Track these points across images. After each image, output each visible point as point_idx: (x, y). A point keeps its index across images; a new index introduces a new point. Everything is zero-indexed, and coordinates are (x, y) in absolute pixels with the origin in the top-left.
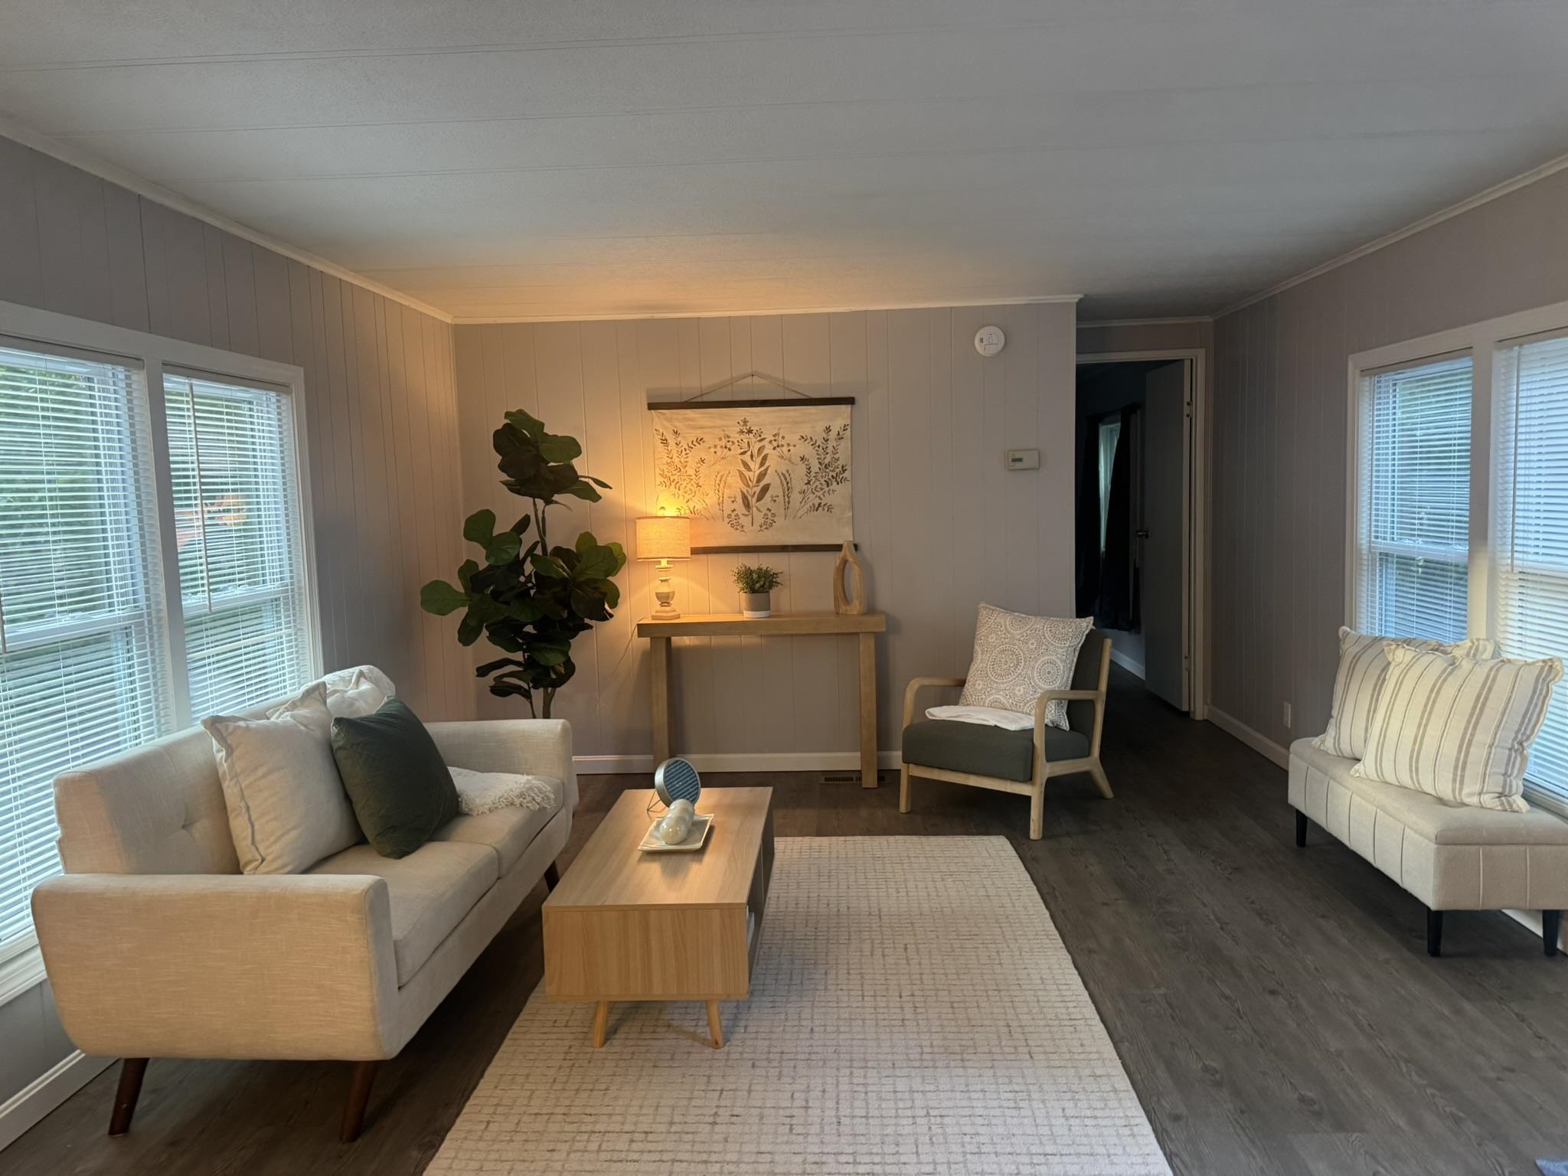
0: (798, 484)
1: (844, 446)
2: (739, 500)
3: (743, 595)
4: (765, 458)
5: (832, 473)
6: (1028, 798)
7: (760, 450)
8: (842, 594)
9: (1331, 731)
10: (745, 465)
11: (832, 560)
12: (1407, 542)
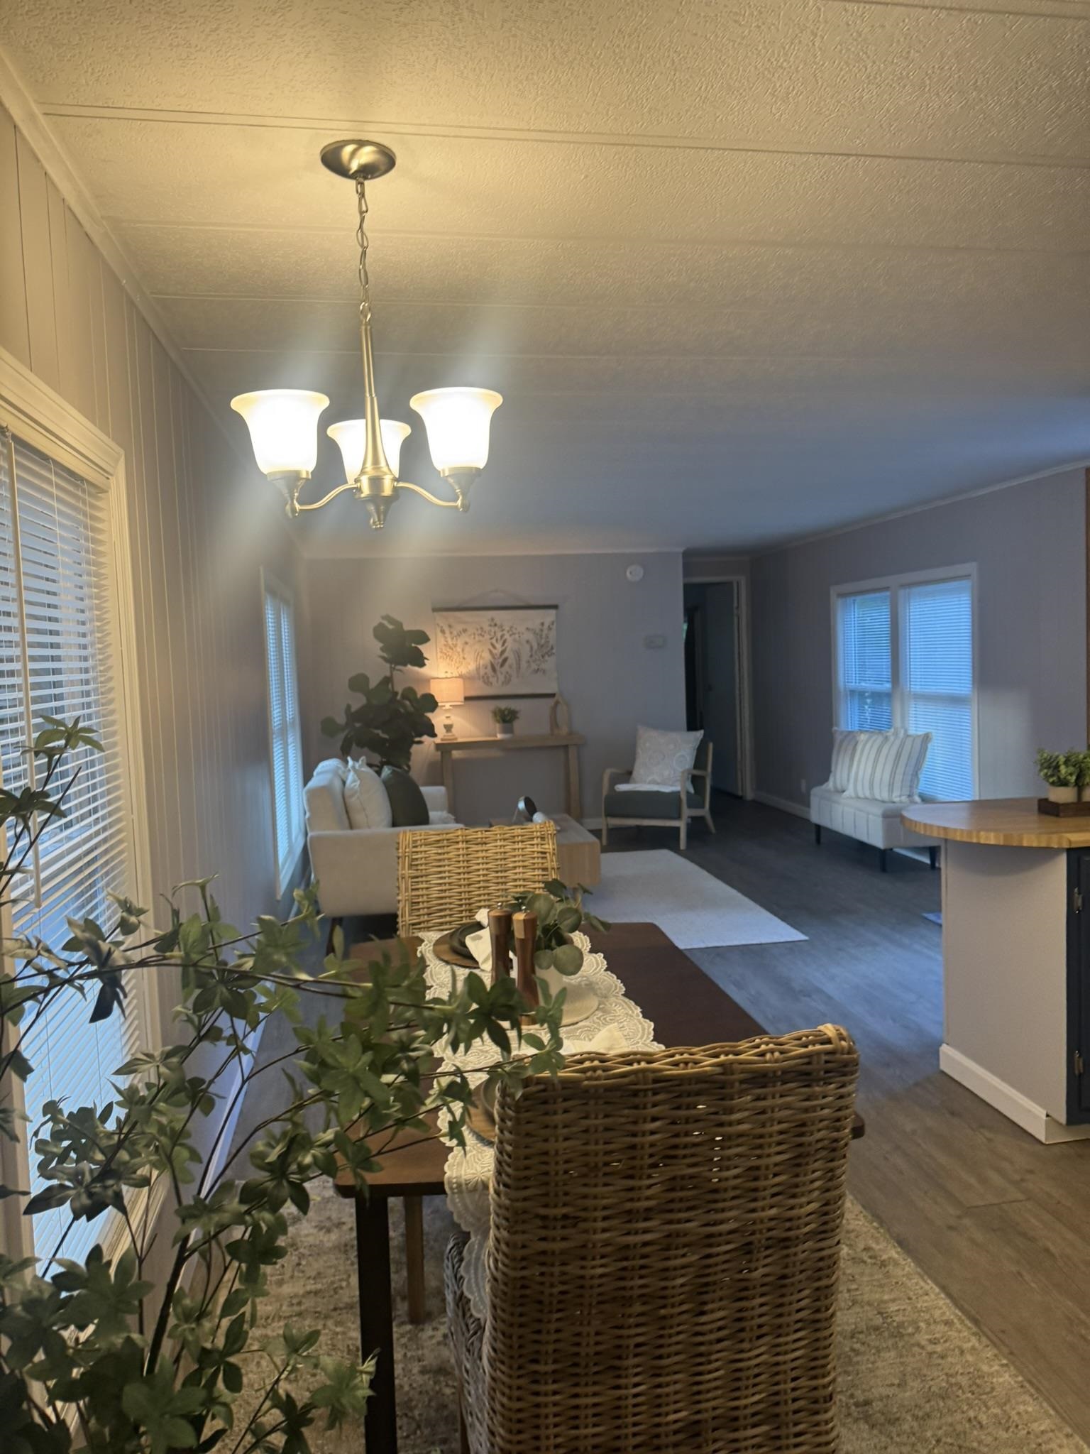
0: (525, 657)
1: (553, 634)
2: (489, 667)
3: (498, 725)
4: (504, 642)
5: (544, 650)
6: (678, 829)
7: (502, 636)
8: (554, 723)
9: (831, 779)
10: (493, 645)
11: (551, 702)
12: (863, 684)
